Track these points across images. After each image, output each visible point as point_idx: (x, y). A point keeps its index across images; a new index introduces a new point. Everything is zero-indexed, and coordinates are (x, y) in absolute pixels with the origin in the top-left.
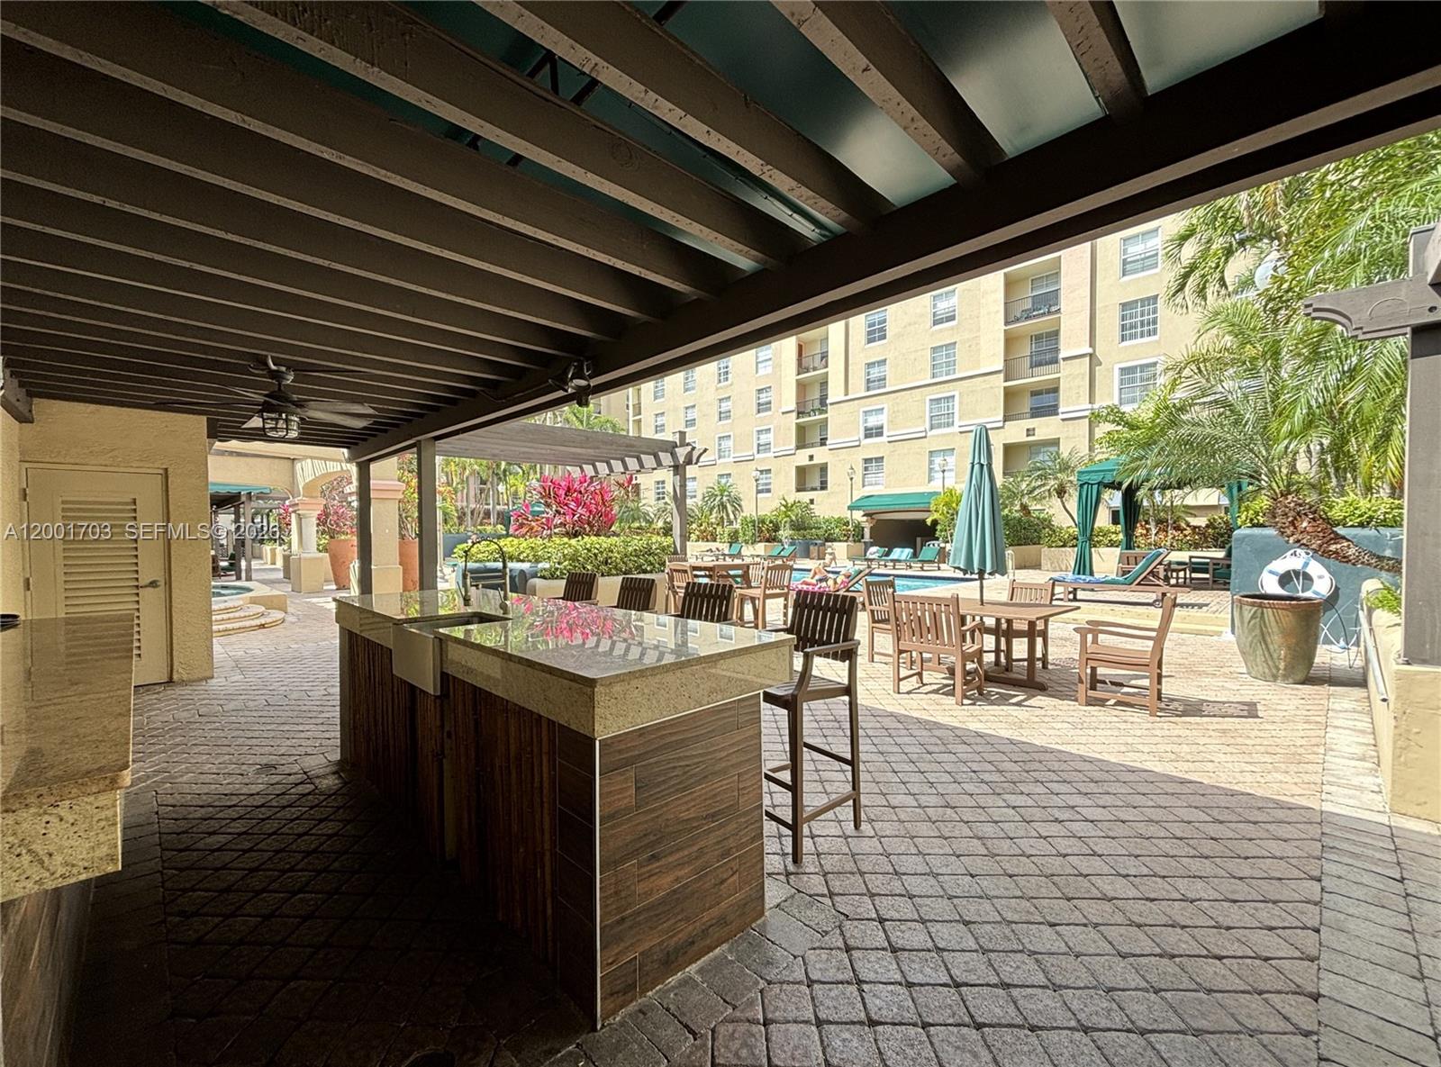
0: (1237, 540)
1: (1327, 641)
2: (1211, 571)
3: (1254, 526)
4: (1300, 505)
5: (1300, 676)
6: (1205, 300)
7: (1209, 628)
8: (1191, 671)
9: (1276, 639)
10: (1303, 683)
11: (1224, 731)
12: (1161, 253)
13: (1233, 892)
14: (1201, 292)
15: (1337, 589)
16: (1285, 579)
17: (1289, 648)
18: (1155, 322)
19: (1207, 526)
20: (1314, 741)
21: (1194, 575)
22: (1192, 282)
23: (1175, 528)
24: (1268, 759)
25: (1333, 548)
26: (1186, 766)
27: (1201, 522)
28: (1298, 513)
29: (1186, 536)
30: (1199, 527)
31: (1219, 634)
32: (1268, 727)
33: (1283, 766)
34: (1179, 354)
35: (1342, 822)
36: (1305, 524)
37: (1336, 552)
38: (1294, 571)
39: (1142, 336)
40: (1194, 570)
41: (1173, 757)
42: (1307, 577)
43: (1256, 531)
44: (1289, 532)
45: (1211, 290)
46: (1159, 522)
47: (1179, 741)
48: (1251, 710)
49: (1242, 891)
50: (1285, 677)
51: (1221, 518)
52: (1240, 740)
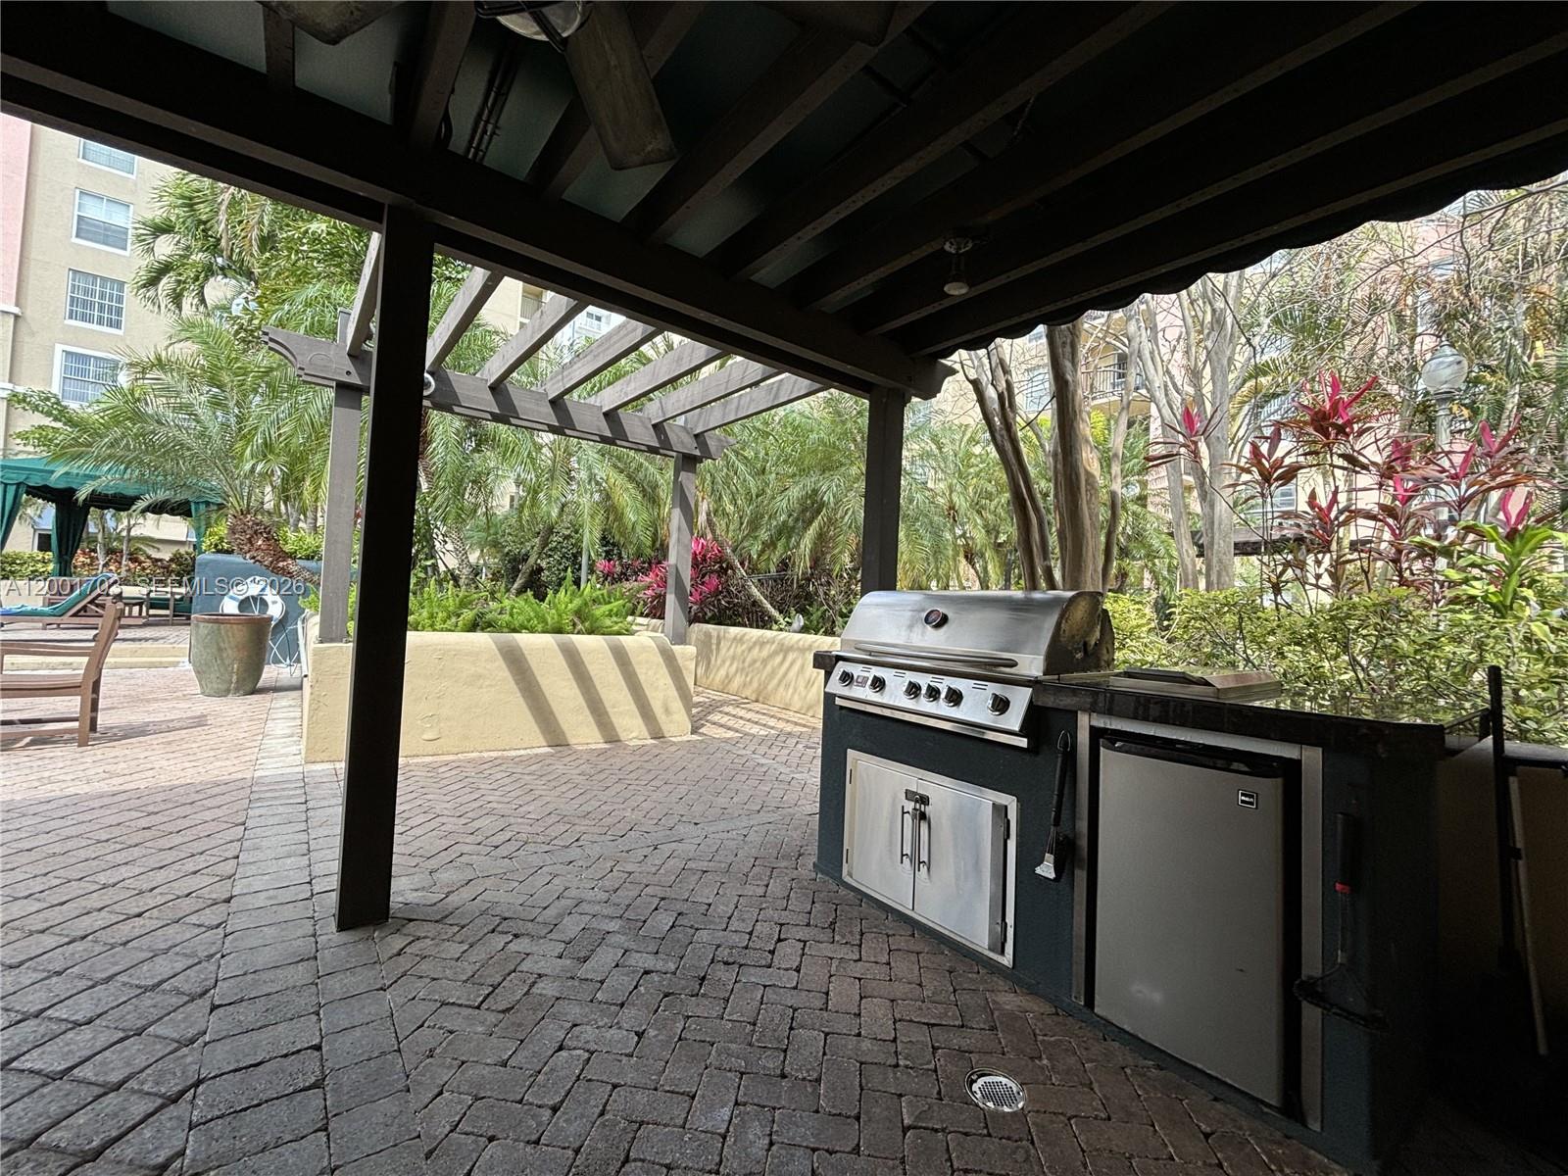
0: (200, 565)
1: (277, 661)
2: (171, 607)
3: (219, 551)
4: (257, 524)
5: (248, 688)
6: (180, 311)
7: (164, 659)
8: (136, 700)
9: (230, 653)
10: (252, 693)
11: (169, 743)
12: (131, 232)
13: (161, 861)
14: (177, 299)
15: (287, 613)
16: (244, 604)
17: (241, 661)
18: (119, 312)
19: (171, 560)
20: (255, 732)
21: (152, 612)
22: (166, 283)
23: (130, 559)
24: (212, 753)
25: (281, 564)
26: (121, 780)
27: (166, 555)
28: (256, 532)
29: (144, 569)
30: (161, 560)
31: (176, 664)
32: (214, 730)
33: (225, 756)
34: (146, 354)
35: (268, 780)
36: (260, 542)
37: (283, 569)
38: (253, 597)
39: (100, 323)
40: (153, 606)
41: (107, 775)
42: (264, 604)
43: (220, 557)
44: (246, 548)
45: (189, 302)
46: (110, 551)
47: (115, 761)
48: (200, 722)
49: (169, 857)
50: (237, 690)
51: (187, 553)
52: (185, 746)
